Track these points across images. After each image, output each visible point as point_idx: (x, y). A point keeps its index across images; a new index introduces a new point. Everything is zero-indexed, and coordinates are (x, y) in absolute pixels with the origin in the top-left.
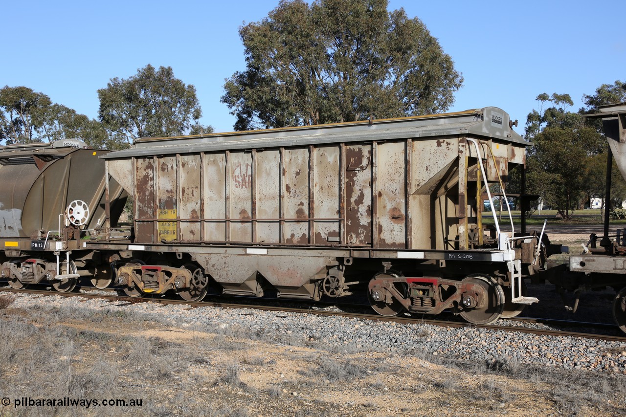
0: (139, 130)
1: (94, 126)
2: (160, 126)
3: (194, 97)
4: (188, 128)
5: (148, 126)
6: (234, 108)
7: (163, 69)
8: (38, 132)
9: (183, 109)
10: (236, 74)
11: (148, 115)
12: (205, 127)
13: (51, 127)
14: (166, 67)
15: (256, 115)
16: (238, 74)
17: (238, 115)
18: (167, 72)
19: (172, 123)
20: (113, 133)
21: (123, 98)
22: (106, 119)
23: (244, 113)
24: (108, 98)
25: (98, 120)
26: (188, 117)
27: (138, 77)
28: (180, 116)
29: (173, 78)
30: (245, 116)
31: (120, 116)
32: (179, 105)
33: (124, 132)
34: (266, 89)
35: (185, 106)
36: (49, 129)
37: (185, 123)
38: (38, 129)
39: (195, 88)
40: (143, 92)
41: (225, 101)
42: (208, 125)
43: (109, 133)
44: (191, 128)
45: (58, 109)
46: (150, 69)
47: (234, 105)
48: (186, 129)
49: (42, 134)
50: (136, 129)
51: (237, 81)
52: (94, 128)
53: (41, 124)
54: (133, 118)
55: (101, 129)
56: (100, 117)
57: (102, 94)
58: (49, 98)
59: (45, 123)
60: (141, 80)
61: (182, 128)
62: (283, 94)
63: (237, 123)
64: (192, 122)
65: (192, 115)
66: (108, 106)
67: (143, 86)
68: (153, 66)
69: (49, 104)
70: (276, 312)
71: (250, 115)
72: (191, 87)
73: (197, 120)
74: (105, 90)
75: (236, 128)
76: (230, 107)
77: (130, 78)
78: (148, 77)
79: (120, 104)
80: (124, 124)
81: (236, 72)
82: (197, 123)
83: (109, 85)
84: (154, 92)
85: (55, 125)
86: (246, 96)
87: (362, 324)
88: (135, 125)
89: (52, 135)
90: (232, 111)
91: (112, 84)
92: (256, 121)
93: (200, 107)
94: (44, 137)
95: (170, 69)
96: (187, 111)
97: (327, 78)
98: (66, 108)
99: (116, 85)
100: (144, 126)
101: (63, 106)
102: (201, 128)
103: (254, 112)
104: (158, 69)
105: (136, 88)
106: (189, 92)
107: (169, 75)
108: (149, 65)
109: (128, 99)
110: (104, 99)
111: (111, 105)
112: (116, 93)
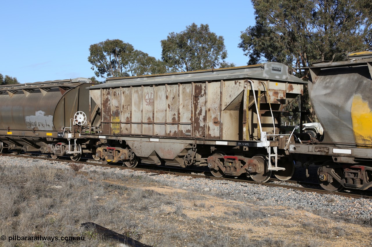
0: (187, 66)
1: (158, 64)
2: (200, 64)
3: (222, 44)
4: (218, 65)
5: (192, 64)
6: (247, 51)
7: (202, 25)
8: (125, 68)
9: (215, 52)
10: (249, 28)
11: (192, 56)
12: (229, 64)
13: (133, 65)
14: (205, 24)
15: (263, 56)
16: (251, 28)
17: (250, 56)
18: (205, 28)
19: (207, 61)
20: (170, 69)
21: (177, 45)
22: (166, 59)
23: (254, 55)
24: (167, 46)
25: (161, 60)
26: (218, 58)
27: (186, 32)
28: (213, 57)
29: (209, 32)
30: (255, 56)
31: (174, 57)
32: (212, 50)
33: (177, 68)
34: (267, 38)
35: (216, 50)
36: (132, 66)
37: (216, 62)
38: (125, 66)
39: (223, 38)
40: (189, 41)
41: (241, 46)
42: (231, 63)
43: (167, 68)
44: (220, 65)
45: (138, 53)
46: (194, 26)
47: (247, 49)
48: (217, 66)
49: (128, 69)
50: (185, 66)
51: (249, 33)
52: (158, 65)
53: (127, 63)
54: (182, 58)
55: (162, 66)
56: (162, 58)
57: (164, 43)
58: (133, 47)
59: (129, 62)
60: (188, 33)
61: (214, 65)
62: (278, 41)
63: (250, 61)
64: (221, 61)
65: (220, 56)
66: (167, 51)
67: (189, 37)
68: (196, 24)
69: (133, 50)
70: (242, 183)
71: (258, 56)
72: (221, 37)
73: (224, 60)
74: (166, 41)
75: (249, 64)
76: (244, 50)
77: (181, 32)
78: (192, 32)
79: (174, 49)
80: (177, 62)
81: (249, 27)
82: (224, 62)
83: (168, 37)
84: (196, 41)
85: (135, 63)
86: (254, 43)
87: (294, 192)
88: (184, 63)
89: (134, 70)
90: (245, 53)
91: (170, 36)
92: (263, 59)
93: (226, 51)
94: (129, 71)
95: (207, 26)
96: (217, 53)
97: (312, 29)
98: (143, 53)
99: (173, 37)
100: (189, 64)
101: (140, 51)
102: (226, 65)
103: (261, 53)
104: (199, 26)
105: (185, 38)
106: (219, 41)
107: (206, 30)
108: (193, 24)
109: (180, 46)
110: (164, 46)
111: (169, 50)
112: (172, 42)
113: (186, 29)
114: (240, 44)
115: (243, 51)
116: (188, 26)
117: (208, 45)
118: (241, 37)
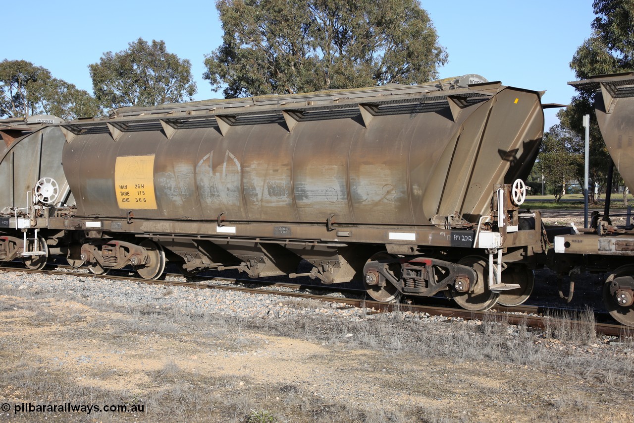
1: (84, 102)
7: (154, 42)
9: (178, 84)
13: (48, 103)
14: (158, 40)
18: (159, 46)
19: (163, 99)
21: (116, 73)
24: (99, 74)
25: (93, 95)
26: (182, 94)
27: (129, 52)
28: (175, 92)
29: (166, 52)
32: (174, 80)
36: (47, 105)
38: (35, 105)
40: (135, 67)
41: (207, 78)
45: (57, 84)
46: (141, 42)
51: (217, 57)
52: (84, 105)
53: (37, 99)
56: (94, 93)
57: (94, 69)
58: (49, 73)
59: (42, 98)
60: (130, 55)
64: (186, 98)
65: (186, 91)
66: (100, 82)
68: (144, 39)
69: (49, 78)
72: (186, 62)
73: (191, 96)
74: (97, 65)
77: (122, 52)
78: (139, 51)
79: (113, 79)
82: (191, 100)
83: (102, 59)
89: (49, 111)
93: (195, 82)
95: (162, 44)
104: (150, 43)
105: (128, 63)
106: (184, 67)
107: (161, 49)
108: (140, 39)
109: (121, 74)
110: (95, 74)
111: (102, 80)
112: (109, 68)
113: (128, 47)
114: (205, 74)
115: (210, 84)
116: (131, 43)
118: (206, 63)
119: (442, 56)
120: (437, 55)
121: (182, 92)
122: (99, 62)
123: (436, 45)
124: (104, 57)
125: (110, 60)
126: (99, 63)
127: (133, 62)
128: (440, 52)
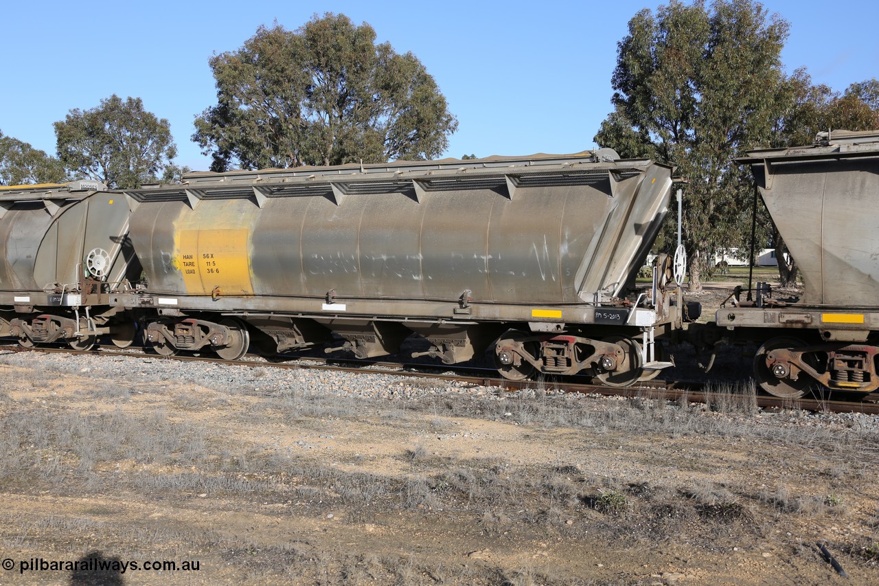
0: (105, 170)
1: (51, 164)
2: (128, 165)
3: (167, 133)
4: (162, 169)
5: (113, 166)
6: (206, 148)
7: (130, 99)
9: (155, 146)
10: (208, 110)
11: (114, 153)
12: (180, 168)
14: (134, 97)
15: (235, 156)
16: (211, 110)
18: (136, 104)
19: (141, 162)
20: (73, 173)
21: (84, 132)
22: (66, 157)
23: (221, 154)
24: (65, 133)
25: (56, 157)
26: (161, 157)
27: (101, 109)
28: (152, 155)
29: (143, 111)
30: (222, 156)
31: (80, 153)
32: (150, 142)
33: (88, 171)
35: (157, 143)
37: (158, 163)
39: (169, 122)
40: (107, 127)
41: (196, 140)
42: (184, 166)
43: (67, 172)
44: (164, 169)
45: (10, 142)
46: (115, 99)
47: (206, 144)
48: (159, 170)
50: (101, 169)
51: (208, 118)
52: (49, 167)
54: (96, 155)
55: (58, 167)
56: (58, 154)
57: (59, 127)
60: (103, 112)
61: (154, 168)
63: (213, 164)
64: (165, 161)
65: (164, 153)
66: (66, 142)
67: (107, 119)
68: (119, 96)
71: (227, 156)
72: (165, 121)
73: (171, 160)
74: (63, 123)
75: (213, 169)
76: (202, 146)
77: (92, 109)
78: (112, 110)
79: (80, 139)
80: (86, 162)
81: (208, 107)
82: (171, 163)
83: (68, 117)
84: (120, 126)
88: (99, 164)
90: (204, 152)
91: (71, 115)
92: (235, 162)
93: (175, 145)
95: (139, 101)
96: (159, 149)
98: (20, 142)
99: (76, 117)
100: (109, 166)
101: (15, 139)
102: (175, 169)
103: (232, 152)
104: (125, 101)
105: (100, 121)
106: (162, 127)
107: (138, 108)
108: (114, 96)
109: (90, 134)
110: (61, 133)
111: (69, 140)
112: (76, 127)
113: (100, 104)
114: (194, 135)
115: (199, 147)
116: (104, 100)
117: (141, 134)
118: (196, 124)
119: (452, 124)
120: (447, 122)
121: (161, 154)
122: (64, 120)
123: (447, 113)
124: (70, 114)
125: (78, 118)
126: (65, 122)
127: (105, 121)
128: (451, 119)
